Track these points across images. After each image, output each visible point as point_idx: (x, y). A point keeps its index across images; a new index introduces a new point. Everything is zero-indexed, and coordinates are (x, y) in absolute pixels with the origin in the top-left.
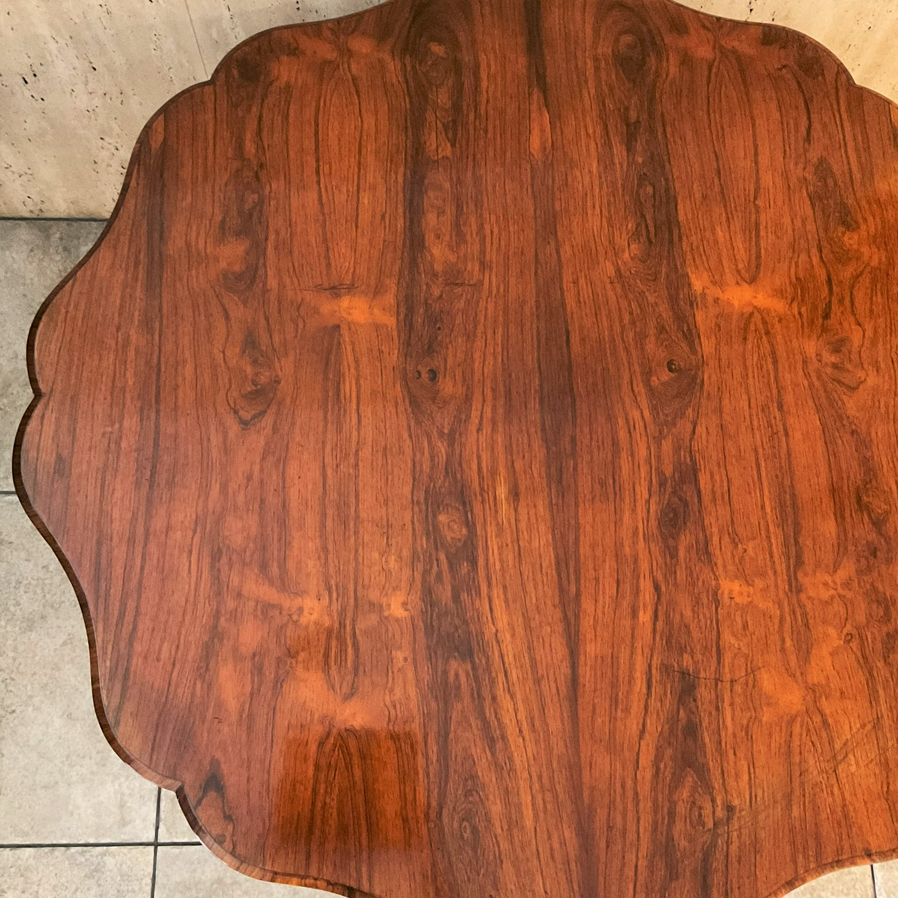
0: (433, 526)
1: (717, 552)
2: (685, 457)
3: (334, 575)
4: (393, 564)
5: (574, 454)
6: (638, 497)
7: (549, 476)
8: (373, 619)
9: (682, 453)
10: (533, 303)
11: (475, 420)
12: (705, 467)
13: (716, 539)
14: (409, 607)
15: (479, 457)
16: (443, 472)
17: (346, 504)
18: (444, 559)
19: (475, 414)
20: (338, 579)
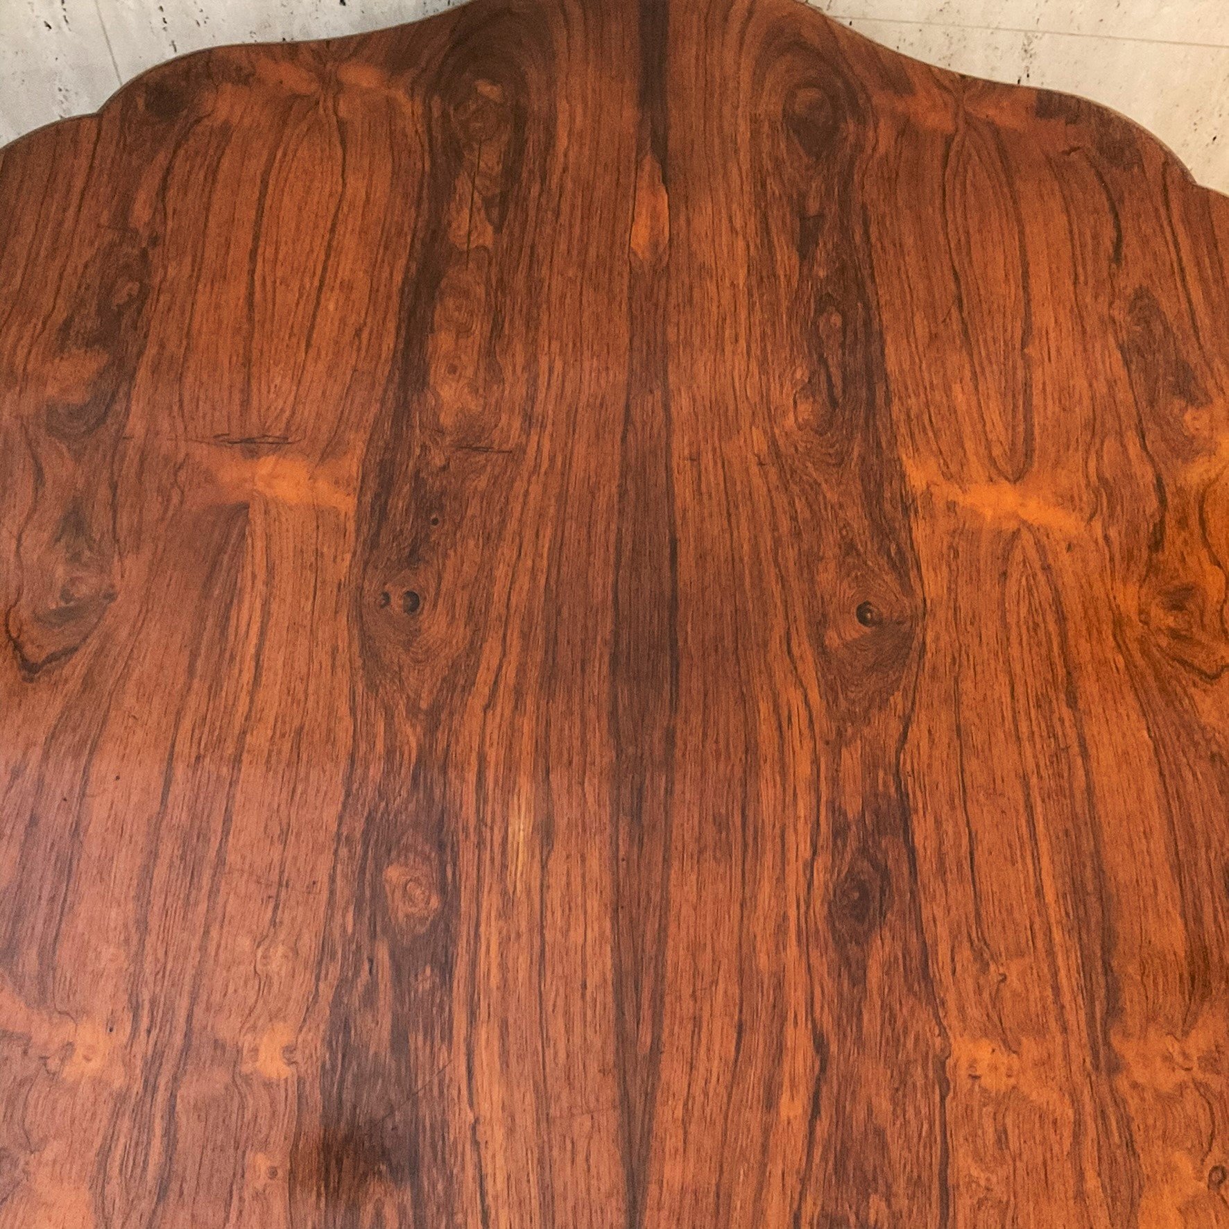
0: (373, 890)
2: (885, 783)
3: (151, 979)
4: (278, 962)
5: (668, 764)
6: (791, 855)
7: (616, 802)
8: (219, 1078)
9: (881, 774)
10: (614, 490)
11: (482, 689)
12: (925, 806)
13: (943, 950)
14: (298, 1056)
15: (482, 759)
16: (409, 782)
17: (203, 836)
18: (386, 957)
19: (484, 678)
20: (158, 989)
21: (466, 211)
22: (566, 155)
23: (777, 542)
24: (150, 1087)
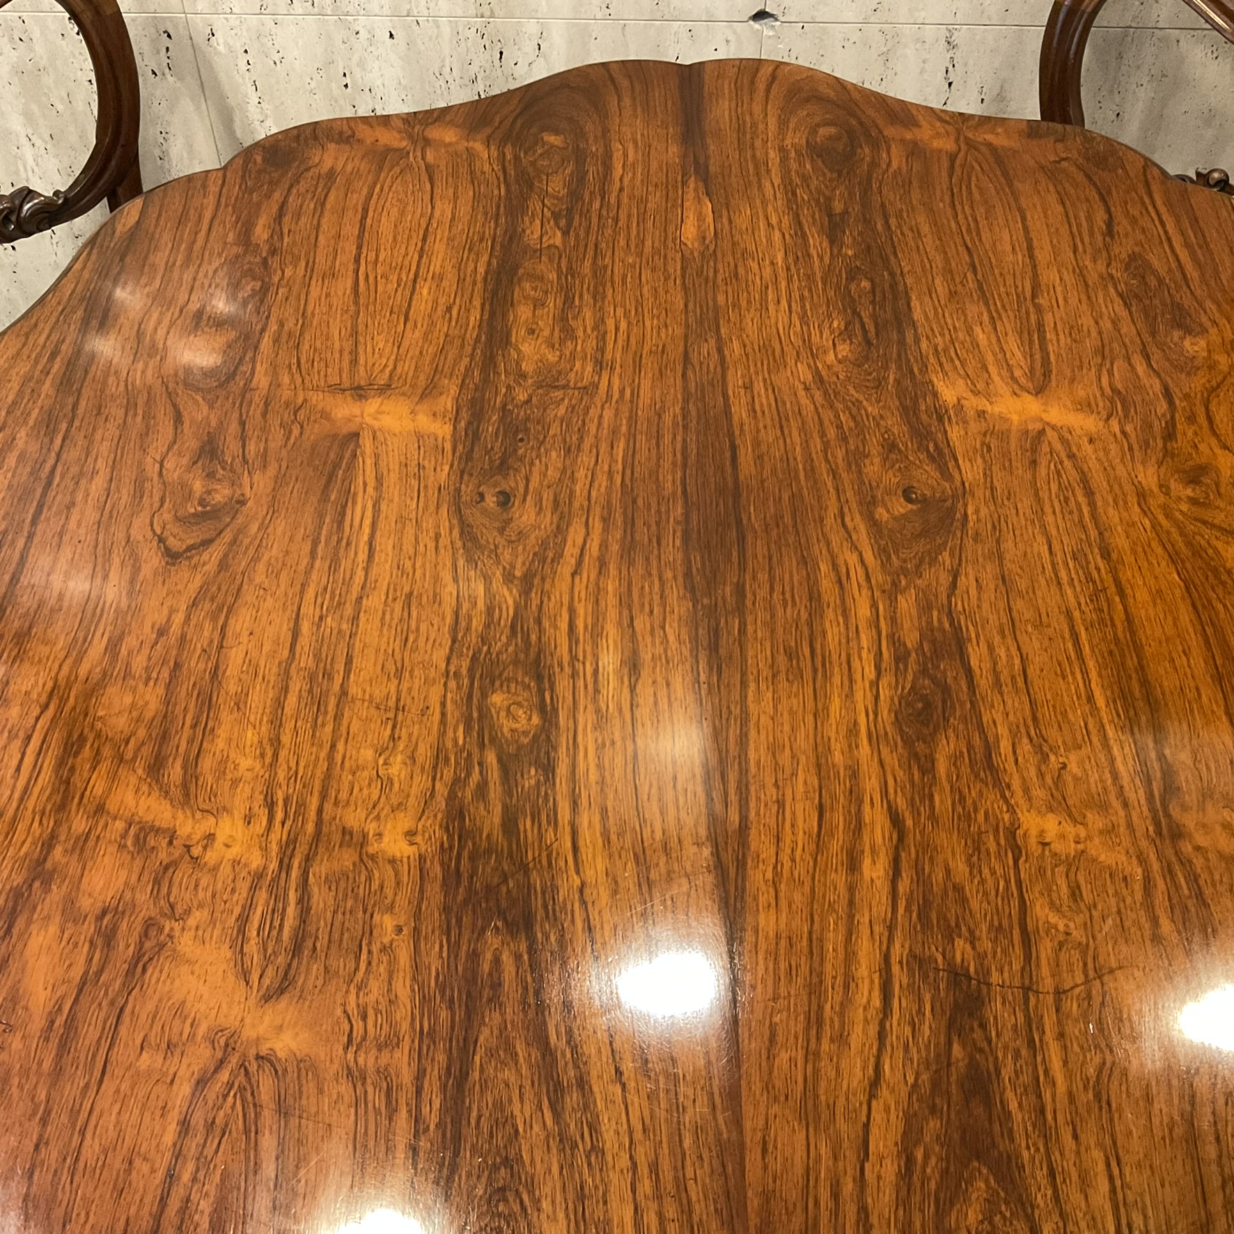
0: (480, 710)
1: (1010, 766)
2: (939, 620)
3: (284, 784)
4: (397, 768)
5: (740, 609)
6: (858, 676)
7: (695, 640)
8: (348, 858)
9: (935, 614)
11: (570, 560)
12: (978, 636)
13: (1005, 746)
14: (418, 839)
15: (572, 611)
16: (507, 631)
17: (328, 675)
18: (495, 762)
19: (571, 553)
20: (291, 791)
21: (538, 222)
22: (621, 180)
23: (826, 445)
24: (285, 865)
